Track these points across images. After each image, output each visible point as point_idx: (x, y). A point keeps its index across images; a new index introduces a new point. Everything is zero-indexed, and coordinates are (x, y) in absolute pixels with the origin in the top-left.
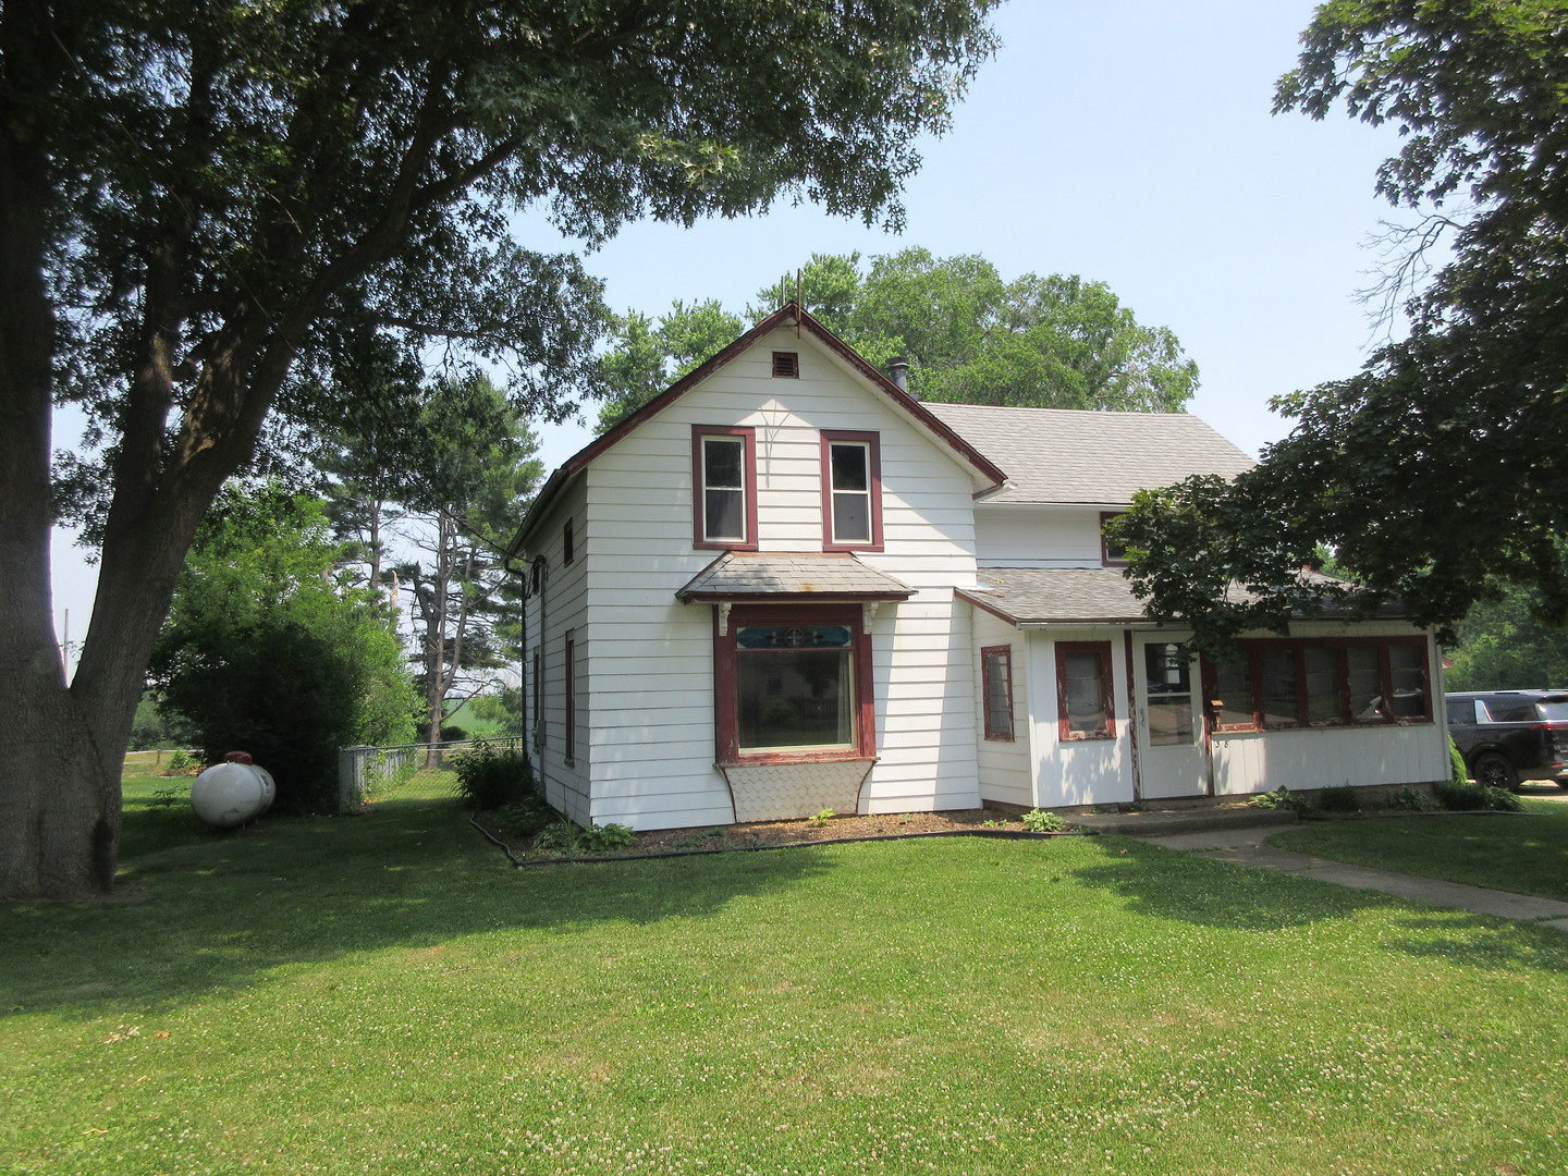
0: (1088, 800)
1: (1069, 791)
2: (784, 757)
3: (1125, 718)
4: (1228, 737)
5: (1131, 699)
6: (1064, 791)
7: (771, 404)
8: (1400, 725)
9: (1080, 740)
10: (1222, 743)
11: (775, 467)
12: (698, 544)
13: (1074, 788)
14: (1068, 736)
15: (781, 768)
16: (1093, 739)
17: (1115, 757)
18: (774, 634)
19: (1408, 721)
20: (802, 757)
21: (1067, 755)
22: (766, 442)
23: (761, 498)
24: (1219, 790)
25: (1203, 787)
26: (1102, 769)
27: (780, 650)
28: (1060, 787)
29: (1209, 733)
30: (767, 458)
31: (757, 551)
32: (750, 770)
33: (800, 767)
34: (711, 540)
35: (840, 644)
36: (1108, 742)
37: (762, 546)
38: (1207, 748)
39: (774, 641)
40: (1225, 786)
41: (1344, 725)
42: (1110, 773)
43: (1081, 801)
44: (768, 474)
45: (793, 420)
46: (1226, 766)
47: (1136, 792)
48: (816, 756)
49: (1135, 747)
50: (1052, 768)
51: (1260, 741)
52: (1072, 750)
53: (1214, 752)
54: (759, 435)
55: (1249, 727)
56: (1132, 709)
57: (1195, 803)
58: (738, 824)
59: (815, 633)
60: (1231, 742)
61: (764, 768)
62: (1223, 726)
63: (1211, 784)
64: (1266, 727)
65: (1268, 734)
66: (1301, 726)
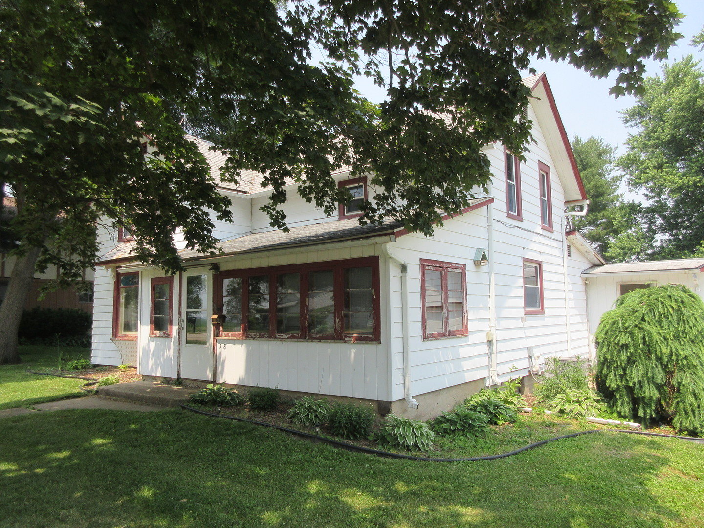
0: (159, 374)
1: (152, 367)
3: (176, 325)
4: (226, 342)
5: (179, 314)
6: (150, 368)
9: (157, 337)
10: (222, 346)
12: (120, 240)
13: (154, 365)
14: (153, 333)
16: (162, 337)
24: (219, 380)
25: (209, 374)
26: (165, 356)
28: (149, 364)
29: (215, 337)
36: (169, 339)
38: (214, 348)
40: (222, 377)
41: (301, 338)
42: (169, 359)
43: (156, 374)
46: (224, 361)
47: (179, 375)
49: (180, 344)
50: (146, 353)
51: (244, 345)
52: (154, 343)
53: (218, 351)
55: (238, 336)
56: (180, 319)
60: (227, 346)
62: (224, 333)
63: (214, 375)
64: (247, 336)
65: (249, 342)
66: (270, 337)
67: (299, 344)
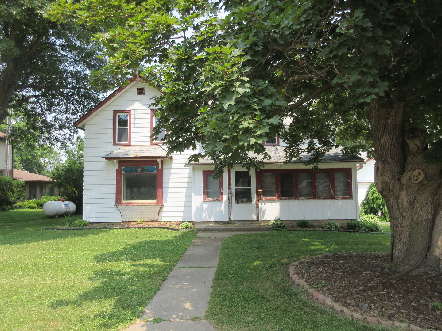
0: (212, 220)
1: (206, 217)
2: (135, 203)
3: (226, 195)
4: (265, 202)
5: (229, 189)
6: (204, 217)
7: (137, 103)
8: (337, 199)
9: (210, 201)
10: (263, 204)
11: (137, 121)
12: (114, 143)
13: (207, 216)
14: (206, 200)
15: (133, 207)
16: (214, 201)
17: (222, 207)
18: (133, 169)
19: (342, 198)
20: (140, 204)
21: (205, 205)
22: (135, 114)
23: (132, 130)
24: (261, 219)
25: (254, 217)
26: (217, 210)
27: (135, 173)
28: (202, 215)
29: (258, 200)
30: (135, 119)
31: (130, 145)
32: (125, 207)
33: (139, 207)
34: (119, 143)
35: (153, 171)
36: (220, 202)
37: (132, 144)
38: (257, 205)
39: (133, 171)
40: (263, 218)
41: (313, 198)
42: (221, 212)
43: (209, 220)
44: (135, 123)
45: (143, 107)
46: (264, 211)
47: (230, 218)
48: (144, 203)
49: (230, 204)
50: (200, 210)
51: (278, 203)
52: (207, 204)
53: (260, 206)
54: (133, 112)
55: (274, 199)
56: (229, 192)
57: (252, 222)
58: (123, 222)
59: (145, 168)
60: (267, 203)
61: (128, 206)
62: (264, 198)
63: (258, 217)
64: (281, 199)
65: (281, 201)
66: (295, 199)
67: (313, 201)
